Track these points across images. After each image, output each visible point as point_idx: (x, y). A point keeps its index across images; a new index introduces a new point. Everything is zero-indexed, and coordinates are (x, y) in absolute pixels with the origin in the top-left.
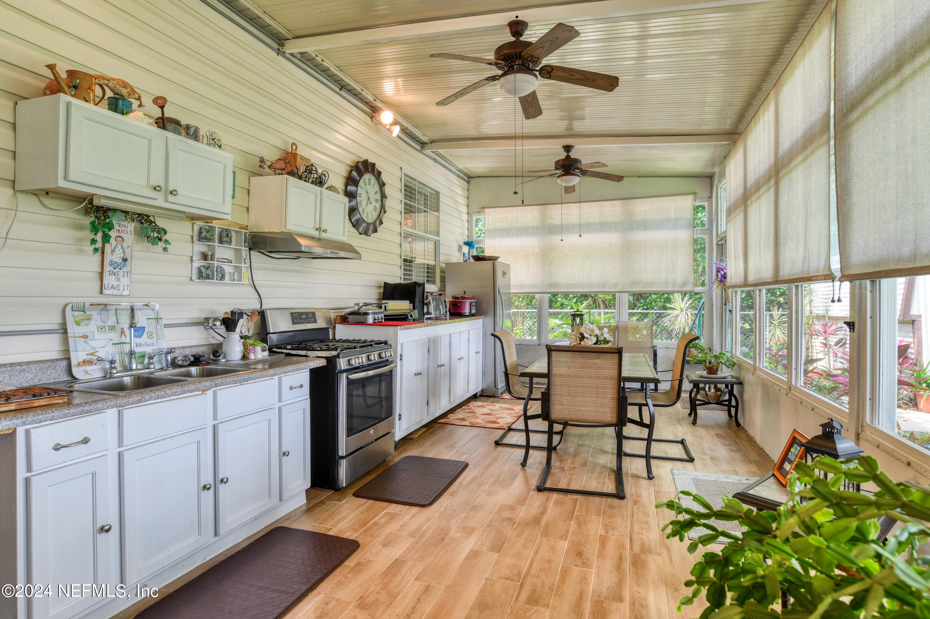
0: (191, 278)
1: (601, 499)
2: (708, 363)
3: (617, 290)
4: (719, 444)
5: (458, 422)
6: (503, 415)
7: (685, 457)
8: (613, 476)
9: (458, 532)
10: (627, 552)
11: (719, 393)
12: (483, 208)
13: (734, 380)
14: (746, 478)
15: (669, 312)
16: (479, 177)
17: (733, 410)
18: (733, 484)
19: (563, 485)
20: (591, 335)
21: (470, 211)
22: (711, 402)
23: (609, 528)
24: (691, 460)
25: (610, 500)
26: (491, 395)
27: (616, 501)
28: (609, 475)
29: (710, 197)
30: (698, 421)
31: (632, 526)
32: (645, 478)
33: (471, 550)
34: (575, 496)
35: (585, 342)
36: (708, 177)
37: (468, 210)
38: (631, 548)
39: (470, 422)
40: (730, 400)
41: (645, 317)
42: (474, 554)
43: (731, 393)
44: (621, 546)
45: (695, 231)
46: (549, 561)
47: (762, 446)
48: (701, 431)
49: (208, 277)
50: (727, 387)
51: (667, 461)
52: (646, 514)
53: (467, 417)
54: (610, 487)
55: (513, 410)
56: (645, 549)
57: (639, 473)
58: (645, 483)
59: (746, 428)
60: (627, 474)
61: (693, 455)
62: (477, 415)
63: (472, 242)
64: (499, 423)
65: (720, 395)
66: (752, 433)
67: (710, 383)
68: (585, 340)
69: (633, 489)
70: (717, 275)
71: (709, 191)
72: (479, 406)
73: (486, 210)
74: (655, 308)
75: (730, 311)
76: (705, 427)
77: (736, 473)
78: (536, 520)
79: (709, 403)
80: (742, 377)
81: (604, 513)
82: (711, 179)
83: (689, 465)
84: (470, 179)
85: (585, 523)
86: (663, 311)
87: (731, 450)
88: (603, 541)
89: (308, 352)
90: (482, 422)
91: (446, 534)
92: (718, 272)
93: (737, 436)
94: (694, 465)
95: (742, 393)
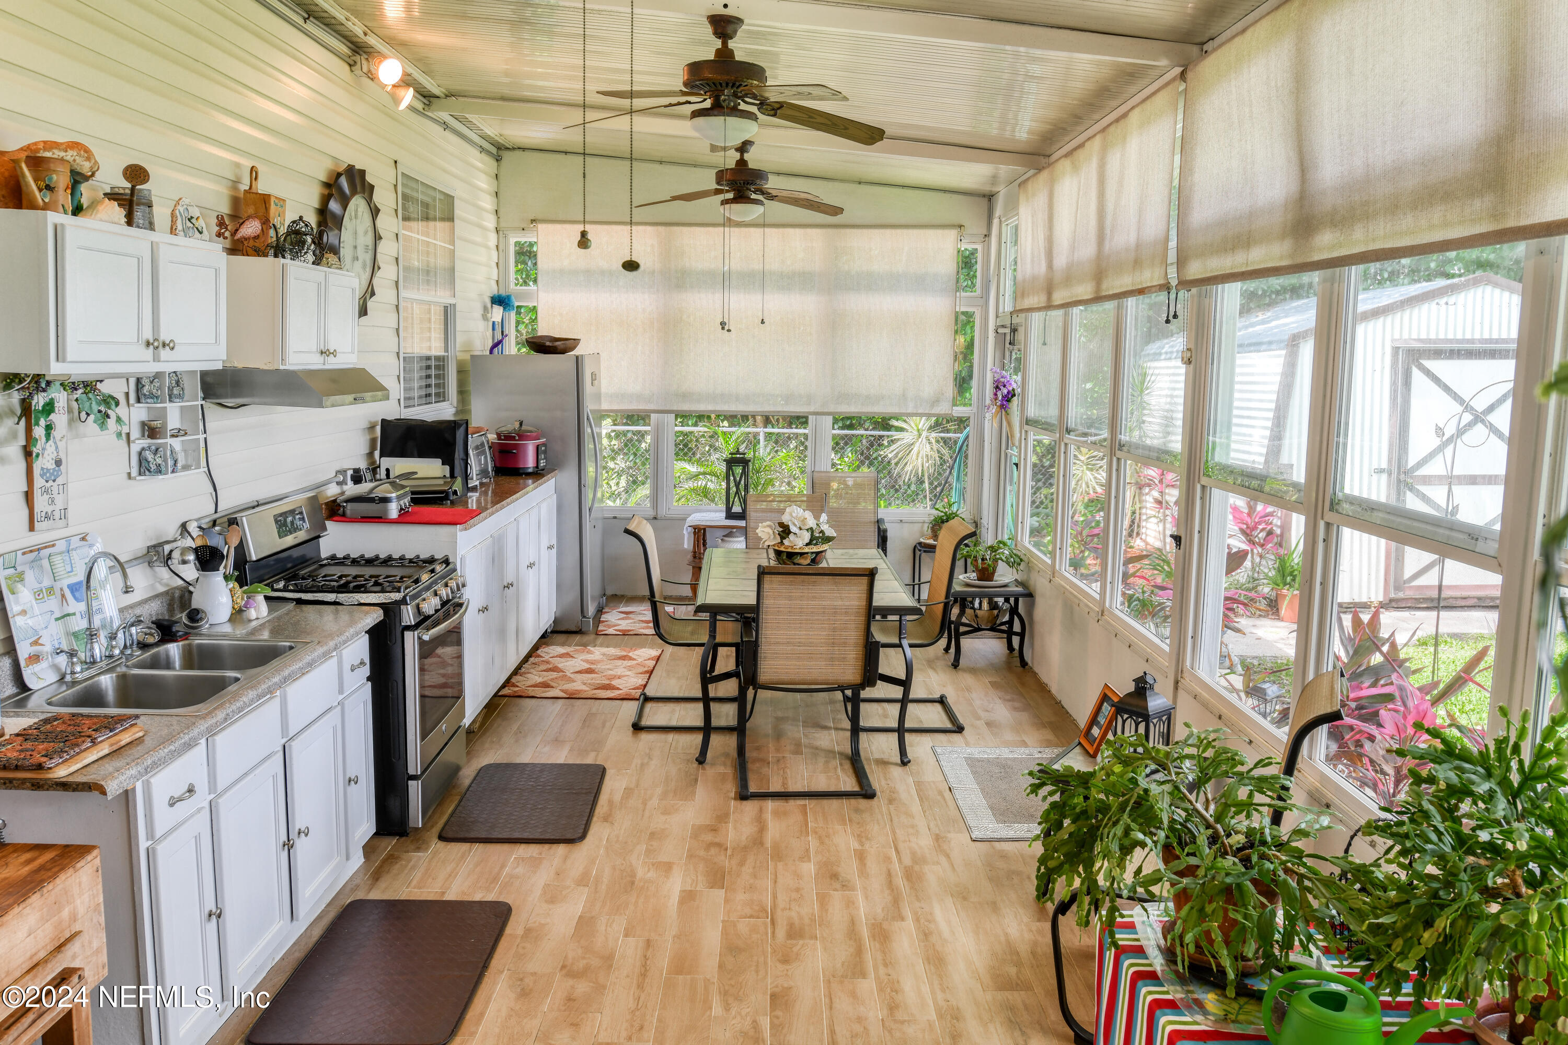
0: (129, 474)
1: (840, 801)
2: (980, 561)
3: (812, 409)
4: (998, 701)
5: (538, 692)
6: (619, 672)
7: (948, 725)
8: (847, 765)
9: (649, 871)
10: (896, 867)
11: (996, 612)
12: (533, 221)
13: (1019, 589)
14: (1039, 750)
15: (896, 435)
16: (524, 149)
17: (1016, 640)
18: (1021, 760)
19: (775, 787)
20: (800, 529)
21: (503, 224)
22: (983, 627)
23: (864, 840)
24: (960, 729)
25: (853, 802)
26: (574, 629)
27: (863, 803)
28: (841, 764)
29: (987, 236)
30: (962, 661)
31: (894, 832)
32: (896, 764)
33: (682, 891)
34: (801, 802)
35: (790, 541)
36: (984, 196)
37: (498, 223)
38: (900, 860)
39: (562, 691)
40: (1010, 623)
41: (846, 444)
42: (688, 897)
43: (1014, 611)
44: (888, 859)
45: (958, 300)
46: (798, 890)
47: (1059, 697)
48: (968, 679)
49: (159, 471)
50: (1007, 600)
51: (924, 734)
52: (910, 815)
53: (552, 680)
54: (848, 783)
55: (631, 659)
56: (918, 859)
57: (885, 757)
58: (897, 772)
59: (1036, 669)
60: (868, 760)
61: (962, 720)
62: (568, 674)
63: (509, 297)
64: (618, 689)
65: (998, 615)
66: (1044, 678)
67: (981, 596)
68: (791, 536)
69: (883, 782)
70: (996, 394)
71: (984, 223)
72: (561, 656)
73: (541, 226)
74: (867, 425)
75: (1016, 465)
76: (973, 671)
77: (1024, 744)
78: (758, 841)
79: (978, 629)
80: (1032, 583)
81: (850, 821)
82: (990, 200)
83: (956, 737)
84: (501, 153)
85: (828, 836)
86: (882, 433)
87: (1015, 709)
88: (861, 856)
89: (340, 595)
90: (584, 688)
91: (633, 875)
92: (997, 388)
93: (1023, 684)
94: (965, 738)
95: (1030, 611)
